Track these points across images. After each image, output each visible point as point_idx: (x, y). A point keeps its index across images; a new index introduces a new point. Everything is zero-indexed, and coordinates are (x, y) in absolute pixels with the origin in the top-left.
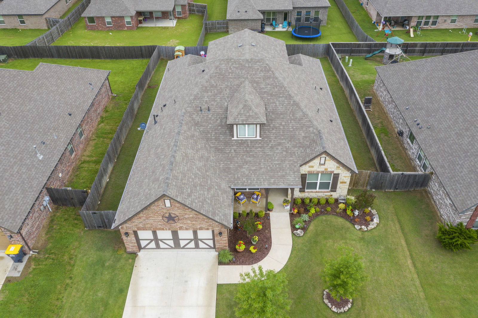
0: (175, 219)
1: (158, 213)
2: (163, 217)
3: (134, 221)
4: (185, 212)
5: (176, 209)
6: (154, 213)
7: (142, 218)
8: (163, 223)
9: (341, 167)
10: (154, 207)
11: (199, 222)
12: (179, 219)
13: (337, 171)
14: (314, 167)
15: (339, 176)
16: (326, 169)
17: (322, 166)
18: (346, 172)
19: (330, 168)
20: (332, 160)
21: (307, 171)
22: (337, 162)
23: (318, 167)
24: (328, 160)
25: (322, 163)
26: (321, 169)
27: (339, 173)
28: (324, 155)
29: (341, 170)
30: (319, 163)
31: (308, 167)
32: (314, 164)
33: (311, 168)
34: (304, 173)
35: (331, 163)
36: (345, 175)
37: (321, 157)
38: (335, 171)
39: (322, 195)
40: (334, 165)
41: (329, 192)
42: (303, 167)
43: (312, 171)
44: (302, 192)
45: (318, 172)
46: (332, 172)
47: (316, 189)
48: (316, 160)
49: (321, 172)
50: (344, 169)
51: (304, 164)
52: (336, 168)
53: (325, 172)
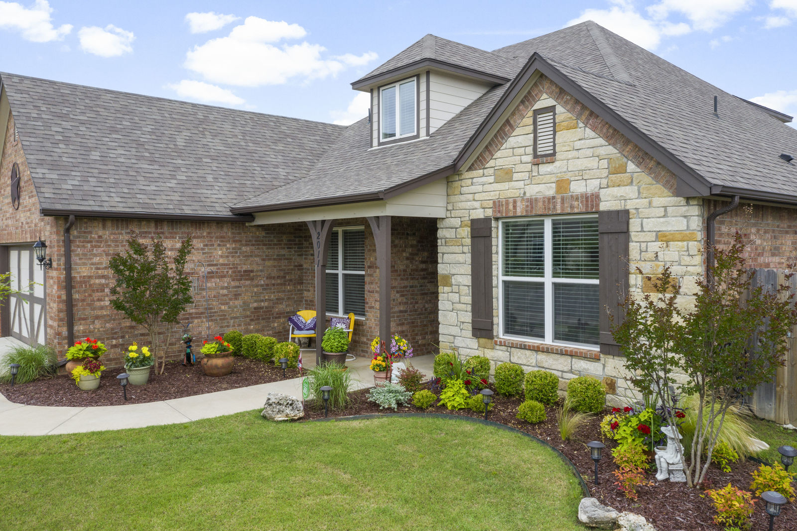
9: (631, 167)
10: (8, 144)
13: (616, 191)
14: (515, 175)
15: (632, 234)
16: (562, 185)
17: (544, 168)
18: (664, 199)
19: (581, 178)
20: (584, 118)
21: (491, 204)
22: (605, 131)
23: (531, 178)
24: (565, 124)
25: (544, 148)
26: (541, 188)
27: (627, 212)
28: (545, 96)
29: (631, 183)
30: (530, 150)
31: (491, 179)
32: (514, 155)
33: (505, 186)
34: (479, 214)
35: (578, 144)
36: (663, 223)
37: (537, 112)
38: (603, 193)
39: (565, 369)
40: (598, 156)
41: (597, 359)
42: (475, 180)
43: (511, 200)
44: (483, 341)
45: (532, 202)
46: (592, 201)
47: (543, 336)
48: (517, 131)
49: (540, 204)
50: (647, 179)
51: (475, 161)
52: (610, 173)
53: (559, 200)
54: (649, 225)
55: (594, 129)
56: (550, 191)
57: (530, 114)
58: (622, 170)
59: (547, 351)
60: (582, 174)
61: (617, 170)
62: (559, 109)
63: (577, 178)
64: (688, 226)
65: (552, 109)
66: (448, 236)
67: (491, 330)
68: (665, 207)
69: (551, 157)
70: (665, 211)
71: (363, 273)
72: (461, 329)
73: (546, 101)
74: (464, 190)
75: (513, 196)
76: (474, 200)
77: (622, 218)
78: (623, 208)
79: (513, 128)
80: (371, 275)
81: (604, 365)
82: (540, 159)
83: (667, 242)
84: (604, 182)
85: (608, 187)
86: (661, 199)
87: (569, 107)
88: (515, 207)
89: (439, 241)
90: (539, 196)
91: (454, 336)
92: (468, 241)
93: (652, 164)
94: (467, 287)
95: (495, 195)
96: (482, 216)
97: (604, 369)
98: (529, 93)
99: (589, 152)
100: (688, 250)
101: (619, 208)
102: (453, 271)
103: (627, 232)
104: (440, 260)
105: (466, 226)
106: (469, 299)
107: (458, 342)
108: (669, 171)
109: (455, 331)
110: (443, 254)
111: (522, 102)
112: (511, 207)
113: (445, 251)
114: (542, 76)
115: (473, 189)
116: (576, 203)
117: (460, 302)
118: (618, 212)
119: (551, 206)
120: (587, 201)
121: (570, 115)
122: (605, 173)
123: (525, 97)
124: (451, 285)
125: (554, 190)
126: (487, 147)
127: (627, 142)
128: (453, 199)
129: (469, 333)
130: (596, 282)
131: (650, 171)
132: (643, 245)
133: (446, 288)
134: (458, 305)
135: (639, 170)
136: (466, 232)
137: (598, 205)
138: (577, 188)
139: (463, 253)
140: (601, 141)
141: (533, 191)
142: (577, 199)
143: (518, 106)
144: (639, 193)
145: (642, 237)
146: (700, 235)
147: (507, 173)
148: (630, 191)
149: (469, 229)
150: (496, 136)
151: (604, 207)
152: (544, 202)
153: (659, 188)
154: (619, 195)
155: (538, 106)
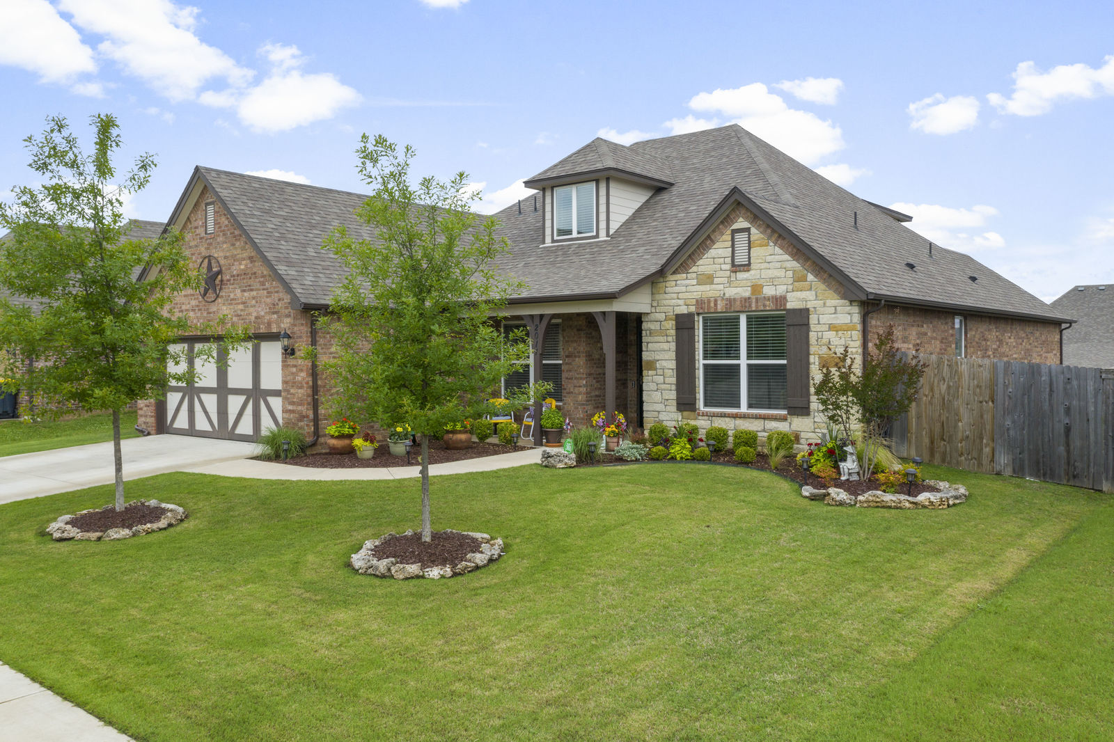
0: (217, 281)
5: (221, 238)
8: (197, 303)
9: (810, 277)
10: (189, 236)
13: (798, 294)
14: (715, 279)
15: (812, 326)
16: (756, 288)
17: (741, 275)
18: (834, 301)
19: (771, 284)
20: (774, 239)
21: (694, 302)
22: (790, 250)
23: (730, 282)
24: (759, 242)
25: (741, 259)
26: (739, 290)
27: (807, 310)
28: (741, 219)
29: (811, 289)
30: (729, 260)
31: (694, 282)
32: (714, 264)
33: (707, 287)
34: (683, 310)
35: (769, 258)
36: (834, 318)
37: (734, 232)
38: (789, 296)
39: (759, 429)
40: (785, 268)
41: (784, 419)
42: (678, 282)
43: (712, 299)
44: (686, 413)
45: (731, 301)
46: (781, 301)
47: (740, 407)
48: (717, 245)
49: (738, 303)
50: (823, 286)
51: (679, 267)
52: (794, 281)
53: (754, 300)
54: (824, 319)
55: (781, 247)
56: (746, 293)
57: (729, 232)
58: (804, 279)
59: (744, 417)
60: (773, 281)
61: (799, 279)
62: (753, 230)
63: (768, 284)
64: (851, 320)
65: (747, 230)
66: (653, 328)
67: (695, 404)
68: (835, 307)
69: (747, 267)
70: (836, 309)
71: (561, 362)
72: (665, 406)
73: (741, 223)
74: (668, 290)
75: (714, 296)
76: (678, 299)
77: (803, 314)
78: (804, 307)
79: (713, 242)
80: (570, 364)
81: (790, 423)
82: (736, 268)
83: (837, 331)
84: (790, 287)
85: (793, 291)
86: (832, 301)
87: (762, 229)
88: (716, 305)
89: (644, 333)
90: (737, 297)
91: (659, 412)
92: (673, 332)
93: (825, 276)
94: (671, 371)
95: (698, 295)
96: (686, 312)
97: (790, 426)
98: (728, 215)
99: (778, 265)
100: (851, 337)
101: (802, 307)
102: (657, 358)
103: (807, 325)
104: (644, 349)
105: (671, 319)
106: (674, 380)
107: (663, 417)
108: (838, 281)
109: (660, 407)
110: (647, 343)
111: (722, 222)
112: (712, 305)
113: (649, 341)
114: (739, 203)
115: (677, 289)
116: (768, 303)
117: (664, 383)
118: (801, 310)
119: (747, 304)
120: (777, 301)
121: (762, 236)
122: (791, 281)
123: (725, 219)
124: (656, 369)
125: (750, 292)
126: (690, 256)
127: (807, 259)
128: (657, 297)
129: (674, 408)
130: (784, 362)
131: (824, 281)
132: (820, 334)
133: (650, 372)
134: (662, 385)
135: (816, 280)
136: (670, 325)
137: (785, 305)
138: (769, 291)
139: (667, 342)
140: (787, 257)
141: (731, 292)
142: (769, 299)
143: (718, 226)
144: (816, 296)
145: (819, 328)
146: (859, 327)
147: (708, 278)
148: (809, 295)
149: (674, 322)
150: (698, 247)
151: (789, 306)
152: (741, 301)
153: (830, 293)
154: (802, 297)
155: (735, 226)
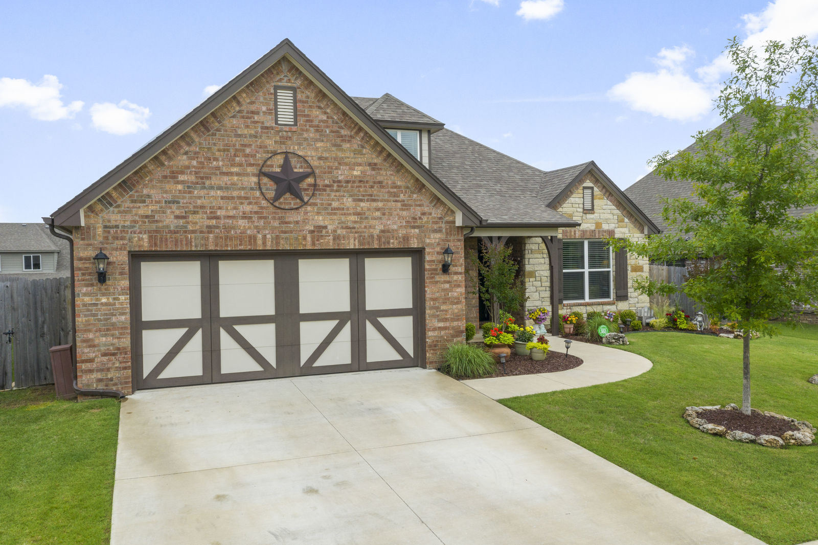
0: (304, 185)
1: (248, 151)
2: (262, 174)
3: (145, 192)
4: (340, 154)
5: (312, 134)
6: (232, 152)
7: (181, 178)
8: (256, 208)
9: (626, 220)
10: (234, 121)
11: (380, 204)
12: (315, 185)
13: (621, 229)
14: (574, 217)
16: (598, 225)
17: (589, 216)
19: (606, 222)
20: (607, 195)
21: (561, 231)
22: (615, 203)
23: (582, 220)
24: (599, 196)
25: (588, 206)
26: (589, 225)
28: (588, 181)
29: (626, 227)
30: (581, 206)
32: (572, 207)
35: (605, 207)
37: (585, 188)
38: (617, 230)
40: (613, 214)
41: (613, 304)
43: (573, 230)
46: (612, 233)
47: (585, 299)
48: (574, 195)
49: (588, 233)
50: (632, 226)
52: (618, 222)
53: (597, 232)
55: (611, 201)
56: (593, 227)
57: (581, 188)
58: (623, 221)
61: (620, 221)
62: (595, 189)
63: (604, 222)
65: (592, 188)
66: (533, 248)
69: (592, 210)
73: (588, 183)
79: (572, 193)
82: (586, 211)
84: (617, 225)
85: (618, 228)
87: (600, 189)
88: (575, 234)
89: (527, 251)
90: (588, 229)
94: (546, 278)
97: (617, 307)
99: (609, 211)
101: (623, 237)
102: (536, 269)
104: (526, 262)
109: (538, 303)
110: (529, 259)
111: (579, 182)
112: (573, 233)
113: (530, 257)
114: (590, 171)
116: (605, 234)
117: (541, 286)
119: (594, 234)
120: (610, 233)
121: (601, 193)
122: (616, 221)
124: (536, 277)
125: (595, 227)
127: (624, 209)
130: (608, 269)
131: (633, 223)
133: (531, 279)
134: (539, 287)
135: (629, 222)
137: (614, 235)
138: (605, 227)
139: (543, 258)
140: (614, 207)
141: (585, 226)
142: (605, 232)
144: (629, 231)
147: (569, 216)
148: (625, 230)
151: (616, 236)
152: (590, 232)
153: (636, 230)
154: (623, 232)
155: (585, 185)
